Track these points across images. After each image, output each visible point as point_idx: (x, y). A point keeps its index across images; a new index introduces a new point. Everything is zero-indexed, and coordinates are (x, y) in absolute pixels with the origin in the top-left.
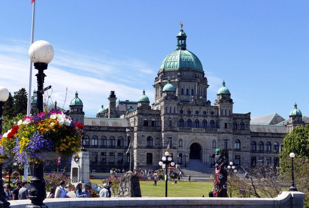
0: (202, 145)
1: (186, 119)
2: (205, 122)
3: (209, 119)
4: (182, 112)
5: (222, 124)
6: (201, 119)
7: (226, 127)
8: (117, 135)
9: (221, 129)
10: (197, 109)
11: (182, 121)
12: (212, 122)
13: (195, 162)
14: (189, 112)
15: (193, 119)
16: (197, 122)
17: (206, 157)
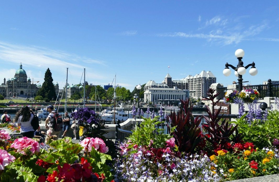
0: (24, 91)
1: (19, 86)
2: (24, 86)
3: (25, 86)
4: (18, 84)
5: (28, 87)
6: (23, 85)
7: (29, 87)
8: (3, 89)
9: (28, 88)
10: (22, 83)
11: (18, 86)
12: (26, 86)
13: (22, 95)
14: (20, 84)
15: (21, 86)
16: (22, 86)
17: (24, 94)
